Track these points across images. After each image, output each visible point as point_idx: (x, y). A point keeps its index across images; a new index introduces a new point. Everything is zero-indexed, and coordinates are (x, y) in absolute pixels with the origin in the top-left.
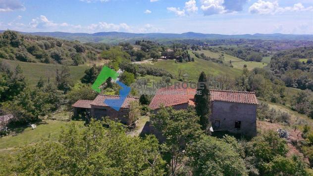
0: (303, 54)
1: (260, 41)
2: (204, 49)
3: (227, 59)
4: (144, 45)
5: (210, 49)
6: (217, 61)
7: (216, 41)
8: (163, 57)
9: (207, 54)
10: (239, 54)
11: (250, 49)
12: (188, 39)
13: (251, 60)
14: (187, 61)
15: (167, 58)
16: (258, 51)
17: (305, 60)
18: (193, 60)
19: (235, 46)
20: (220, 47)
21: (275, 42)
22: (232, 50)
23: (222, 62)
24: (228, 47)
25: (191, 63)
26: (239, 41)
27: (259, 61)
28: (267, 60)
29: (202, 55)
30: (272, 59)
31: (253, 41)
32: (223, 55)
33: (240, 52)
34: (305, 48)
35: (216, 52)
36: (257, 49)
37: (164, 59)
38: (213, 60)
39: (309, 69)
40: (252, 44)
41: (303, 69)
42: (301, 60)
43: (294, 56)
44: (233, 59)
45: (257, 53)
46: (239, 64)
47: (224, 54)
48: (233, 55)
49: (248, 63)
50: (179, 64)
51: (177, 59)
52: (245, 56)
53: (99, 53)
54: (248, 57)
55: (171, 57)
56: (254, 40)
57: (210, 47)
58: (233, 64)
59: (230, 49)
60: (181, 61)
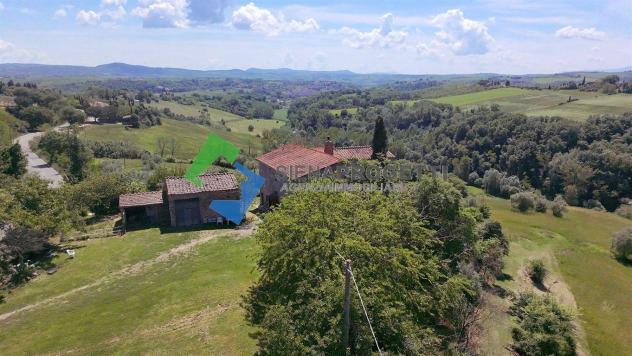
0: (332, 102)
1: (260, 82)
2: (165, 99)
3: (216, 116)
4: (25, 94)
5: (176, 99)
6: (201, 123)
7: (181, 82)
8: (92, 119)
9: (175, 108)
10: (232, 106)
11: (249, 98)
12: (115, 77)
13: (257, 116)
14: (148, 124)
15: (101, 122)
16: (264, 99)
17: (338, 112)
18: (159, 123)
19: (219, 92)
20: (195, 95)
21: (286, 83)
22: (219, 99)
23: (208, 124)
24: (209, 93)
25: (157, 126)
26: (226, 82)
27: (269, 117)
28: (282, 113)
29: (166, 111)
30: (289, 112)
31: (248, 81)
32: (205, 110)
33: (235, 103)
34: (332, 93)
35: (191, 104)
36: (261, 96)
37: (94, 123)
38: (191, 119)
39: (345, 125)
40: (250, 88)
41: (338, 126)
42: (334, 112)
43: (322, 106)
44: (227, 116)
45: (262, 103)
46: (239, 126)
47: (208, 108)
48: (223, 108)
49: (253, 122)
50: (136, 132)
51: (125, 121)
52: (245, 110)
54: (251, 111)
55: (109, 117)
56: (251, 81)
57: (177, 95)
58: (228, 125)
59: (214, 98)
60: (136, 126)
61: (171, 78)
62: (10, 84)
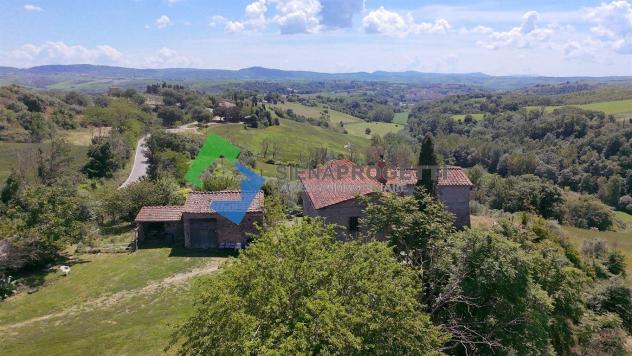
0: (457, 107)
1: (384, 84)
2: (290, 101)
3: (335, 118)
4: (171, 95)
5: (301, 101)
6: (319, 124)
7: (309, 84)
8: (218, 118)
9: (298, 109)
10: (354, 109)
11: (371, 100)
12: (253, 80)
13: (376, 119)
14: (265, 125)
15: (226, 120)
16: (386, 103)
17: (462, 118)
18: (277, 123)
19: (344, 94)
20: (319, 97)
21: (410, 86)
22: (341, 101)
23: (327, 125)
24: (333, 96)
25: (274, 127)
26: (350, 84)
27: (388, 120)
28: (402, 118)
29: (289, 112)
30: (410, 116)
31: (373, 84)
32: (326, 112)
33: (356, 105)
34: (458, 97)
35: (314, 105)
36: (382, 98)
37: (220, 122)
38: (311, 121)
39: (468, 132)
40: (374, 90)
41: (460, 132)
42: (456, 118)
43: (445, 111)
44: (347, 118)
45: (383, 106)
46: (357, 128)
47: (329, 110)
48: (344, 110)
49: (372, 126)
50: (253, 131)
51: (246, 121)
52: (365, 113)
53: (79, 113)
54: (371, 114)
55: (232, 117)
56: (376, 83)
57: (301, 96)
58: (346, 128)
59: (336, 99)
60: (255, 126)
61: (302, 80)
62: (164, 86)
